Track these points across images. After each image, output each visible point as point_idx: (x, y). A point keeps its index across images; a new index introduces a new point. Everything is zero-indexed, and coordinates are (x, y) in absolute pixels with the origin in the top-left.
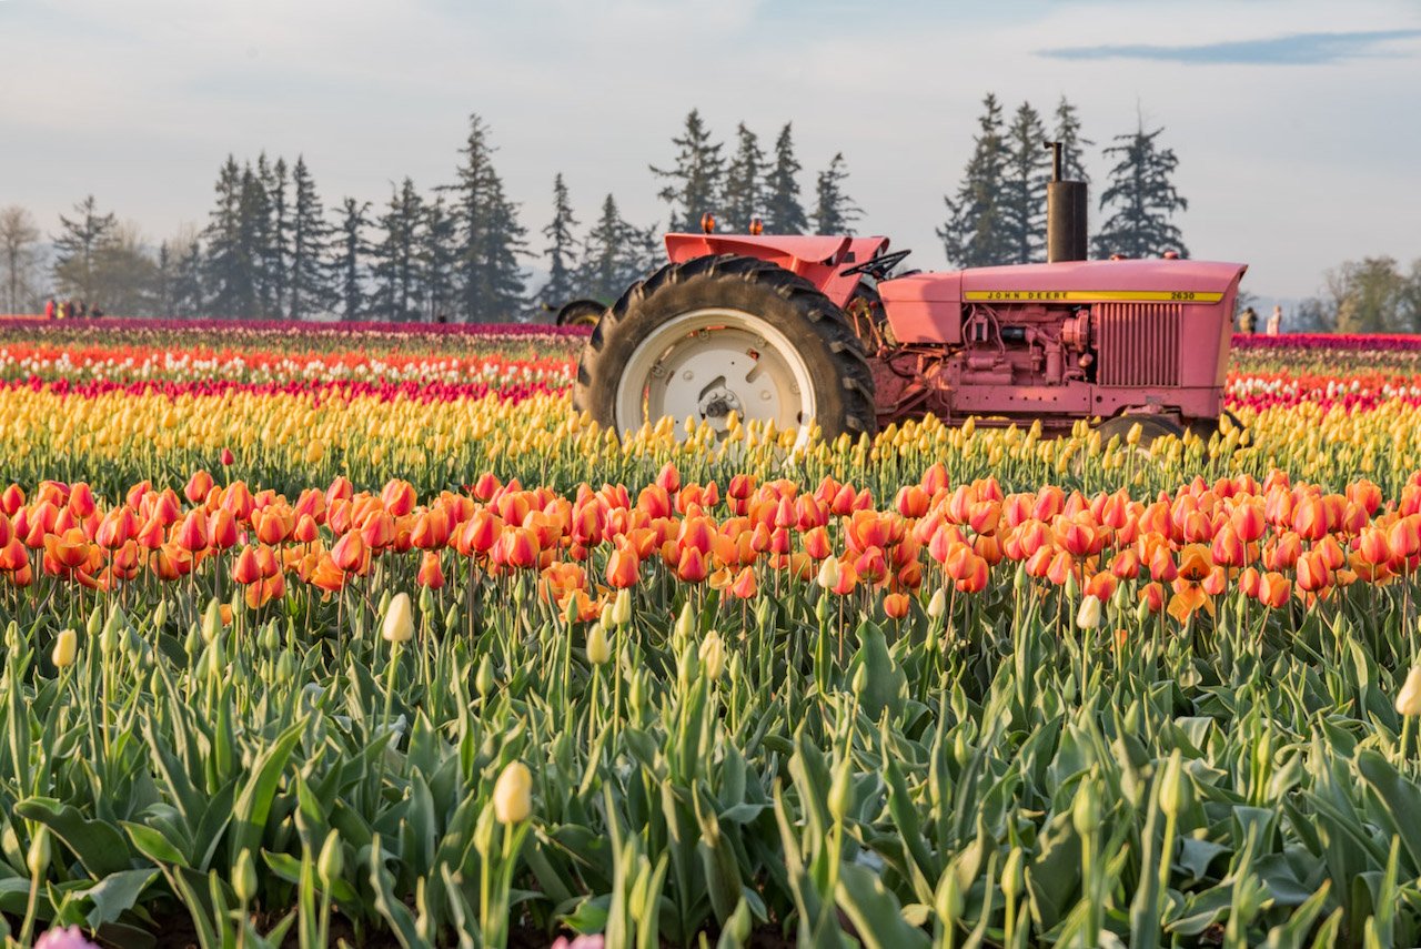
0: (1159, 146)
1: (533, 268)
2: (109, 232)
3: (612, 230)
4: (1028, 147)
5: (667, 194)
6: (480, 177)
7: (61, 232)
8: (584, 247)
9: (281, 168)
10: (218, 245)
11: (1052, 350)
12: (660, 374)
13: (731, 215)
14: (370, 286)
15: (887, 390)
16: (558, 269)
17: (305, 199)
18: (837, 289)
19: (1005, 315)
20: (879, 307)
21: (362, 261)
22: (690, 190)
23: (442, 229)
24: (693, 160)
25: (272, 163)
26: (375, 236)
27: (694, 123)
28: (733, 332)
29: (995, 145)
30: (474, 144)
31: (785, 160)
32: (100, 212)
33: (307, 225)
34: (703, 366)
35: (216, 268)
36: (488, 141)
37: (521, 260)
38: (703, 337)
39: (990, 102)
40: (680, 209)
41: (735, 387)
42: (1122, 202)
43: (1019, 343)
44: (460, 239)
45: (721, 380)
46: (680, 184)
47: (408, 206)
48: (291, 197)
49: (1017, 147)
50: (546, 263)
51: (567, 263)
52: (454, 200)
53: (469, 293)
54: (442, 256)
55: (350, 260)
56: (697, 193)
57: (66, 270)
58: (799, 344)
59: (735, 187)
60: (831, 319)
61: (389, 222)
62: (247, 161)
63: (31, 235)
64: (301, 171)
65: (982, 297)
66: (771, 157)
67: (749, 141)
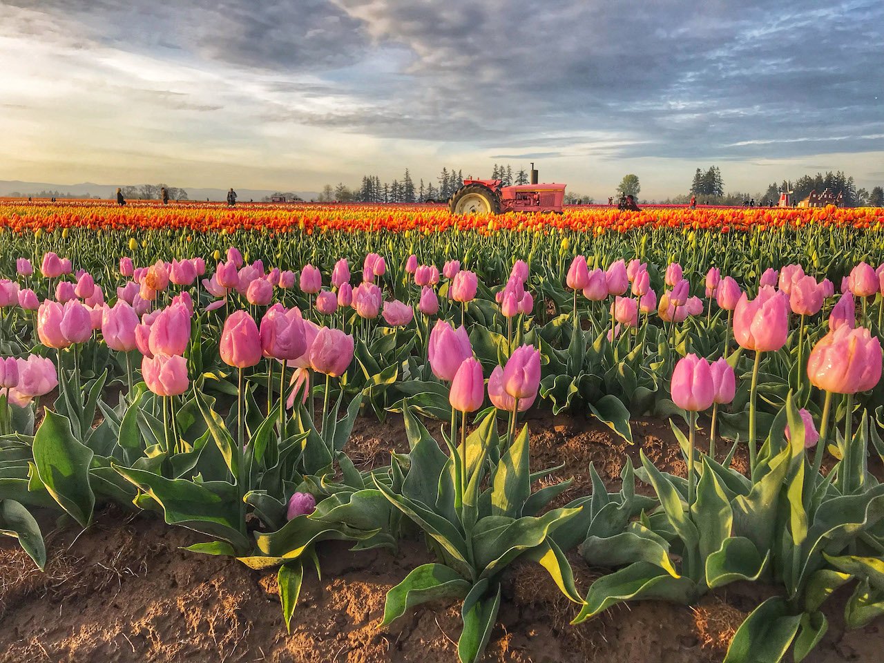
0: (525, 173)
1: (417, 195)
2: (344, 189)
3: (431, 188)
4: (502, 173)
5: (440, 182)
6: (408, 179)
7: (336, 189)
8: (426, 191)
9: (374, 178)
10: (363, 191)
11: (532, 200)
12: (463, 205)
13: (451, 186)
14: (389, 198)
15: (503, 207)
16: (421, 195)
17: (378, 183)
18: (494, 189)
19: (524, 194)
20: (501, 193)
21: (388, 194)
22: (444, 181)
23: (402, 188)
24: (444, 176)
25: (372, 177)
26: (390, 190)
27: (445, 170)
28: (476, 197)
29: (497, 173)
30: (407, 173)
31: (460, 176)
32: (343, 186)
33: (378, 188)
34: (471, 203)
35: (363, 195)
36: (409, 173)
37: (415, 194)
38: (470, 198)
39: (496, 165)
40: (442, 185)
41: (476, 207)
42: (518, 183)
43: (526, 199)
44: (405, 190)
45: (474, 206)
46: (443, 180)
47: (396, 184)
48: (375, 183)
49: (500, 173)
50: (420, 194)
51: (423, 194)
52: (404, 183)
53: (406, 200)
54: (402, 193)
55: (386, 194)
56: (445, 182)
57: (337, 196)
58: (488, 199)
59: (452, 181)
60: (493, 195)
61: (392, 187)
62: (368, 176)
63: (332, 189)
64: (377, 178)
65: (520, 191)
66: (458, 176)
67: (454, 172)
